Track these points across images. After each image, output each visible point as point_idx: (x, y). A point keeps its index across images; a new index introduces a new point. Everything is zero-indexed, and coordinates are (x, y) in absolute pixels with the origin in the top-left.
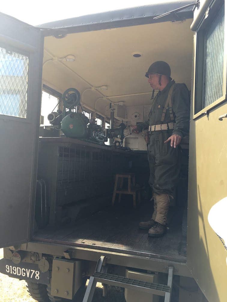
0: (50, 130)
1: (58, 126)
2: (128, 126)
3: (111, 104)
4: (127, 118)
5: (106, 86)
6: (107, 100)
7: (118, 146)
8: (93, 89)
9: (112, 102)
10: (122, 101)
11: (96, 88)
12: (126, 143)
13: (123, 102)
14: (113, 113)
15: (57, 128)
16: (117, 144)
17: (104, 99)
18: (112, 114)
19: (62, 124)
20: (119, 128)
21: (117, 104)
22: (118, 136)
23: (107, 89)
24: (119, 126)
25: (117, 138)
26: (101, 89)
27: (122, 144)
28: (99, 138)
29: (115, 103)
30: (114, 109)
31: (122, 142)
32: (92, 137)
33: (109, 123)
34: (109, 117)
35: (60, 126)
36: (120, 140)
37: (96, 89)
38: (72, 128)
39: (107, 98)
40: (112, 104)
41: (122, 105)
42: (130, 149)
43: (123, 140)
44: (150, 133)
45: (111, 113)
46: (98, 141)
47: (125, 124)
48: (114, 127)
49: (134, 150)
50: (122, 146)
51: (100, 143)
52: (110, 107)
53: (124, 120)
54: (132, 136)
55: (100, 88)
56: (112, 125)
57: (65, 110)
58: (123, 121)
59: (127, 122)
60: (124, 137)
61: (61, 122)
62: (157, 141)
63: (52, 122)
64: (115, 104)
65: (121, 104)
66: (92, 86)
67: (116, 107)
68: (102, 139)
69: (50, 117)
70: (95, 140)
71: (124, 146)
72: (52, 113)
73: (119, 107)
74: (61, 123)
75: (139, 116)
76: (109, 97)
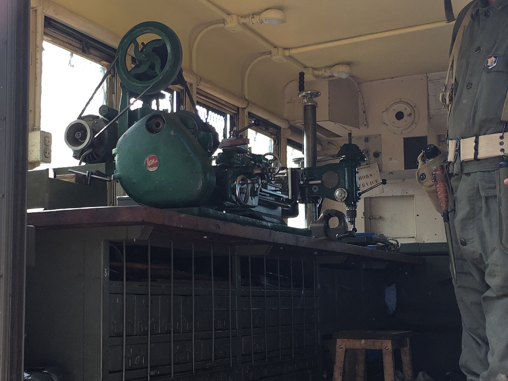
0: (73, 180)
1: (102, 167)
2: (371, 154)
3: (302, 75)
4: (367, 125)
5: (280, 8)
6: (285, 60)
7: (336, 230)
8: (232, 24)
9: (306, 67)
10: (343, 64)
11: (243, 20)
12: (370, 217)
13: (349, 64)
14: (314, 107)
15: (99, 173)
16: (334, 222)
17: (277, 57)
18: (310, 111)
19: (116, 158)
20: (338, 161)
21: (328, 73)
22: (337, 193)
23: (283, 21)
24: (339, 155)
25: (334, 199)
26: (262, 22)
27: (353, 222)
28: (262, 203)
29: (317, 73)
30: (317, 94)
31: (353, 214)
32: (233, 202)
33: (299, 147)
34: (300, 124)
35: (111, 167)
36: (344, 209)
37: (244, 25)
38: (155, 169)
39: (287, 53)
40: (308, 77)
41: (344, 76)
42: (384, 240)
43: (355, 206)
44: (455, 169)
45: (306, 108)
46: (258, 216)
47: (362, 146)
48: (320, 161)
49: (401, 242)
50: (355, 229)
51: (264, 223)
52: (301, 88)
53: (355, 132)
54: (388, 190)
55: (257, 18)
56: (313, 155)
57: (126, 104)
58: (350, 134)
59: (367, 140)
60: (360, 194)
61: (114, 151)
62: (487, 198)
63: (83, 151)
64: (317, 76)
65: (341, 72)
66: (229, 14)
67: (323, 88)
68: (273, 206)
69: (74, 134)
70: (246, 210)
71: (361, 230)
72: (80, 118)
73: (335, 84)
74: (114, 155)
75: (410, 114)
76: (293, 52)
